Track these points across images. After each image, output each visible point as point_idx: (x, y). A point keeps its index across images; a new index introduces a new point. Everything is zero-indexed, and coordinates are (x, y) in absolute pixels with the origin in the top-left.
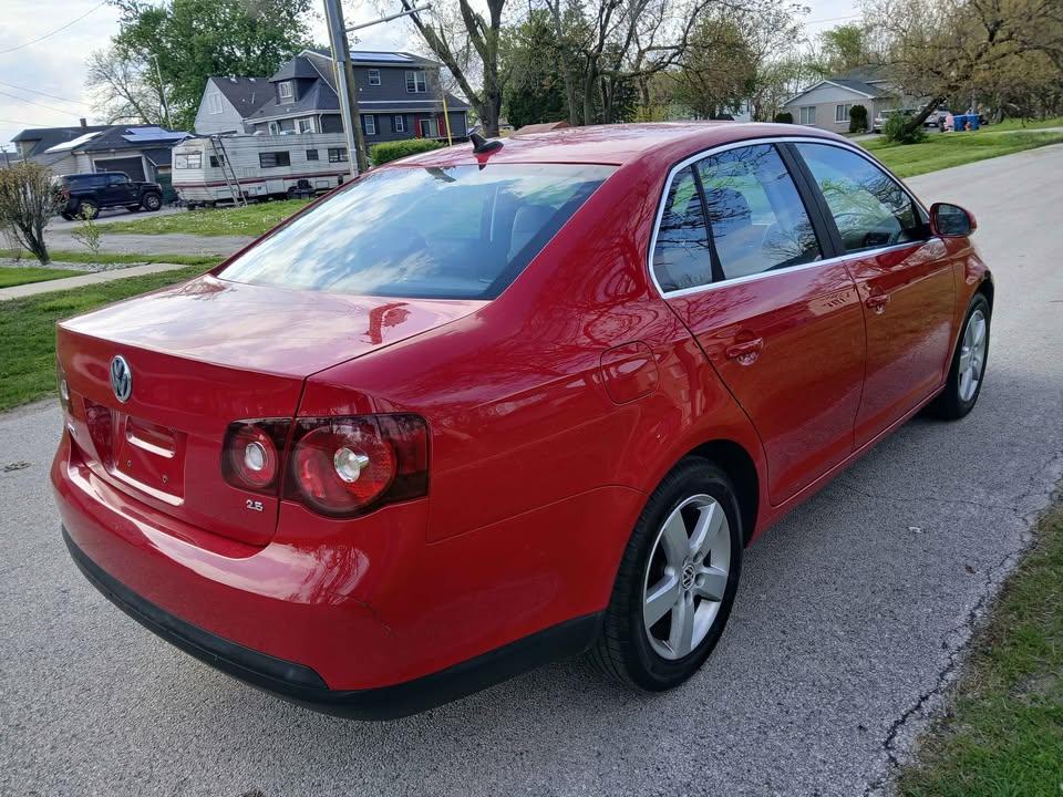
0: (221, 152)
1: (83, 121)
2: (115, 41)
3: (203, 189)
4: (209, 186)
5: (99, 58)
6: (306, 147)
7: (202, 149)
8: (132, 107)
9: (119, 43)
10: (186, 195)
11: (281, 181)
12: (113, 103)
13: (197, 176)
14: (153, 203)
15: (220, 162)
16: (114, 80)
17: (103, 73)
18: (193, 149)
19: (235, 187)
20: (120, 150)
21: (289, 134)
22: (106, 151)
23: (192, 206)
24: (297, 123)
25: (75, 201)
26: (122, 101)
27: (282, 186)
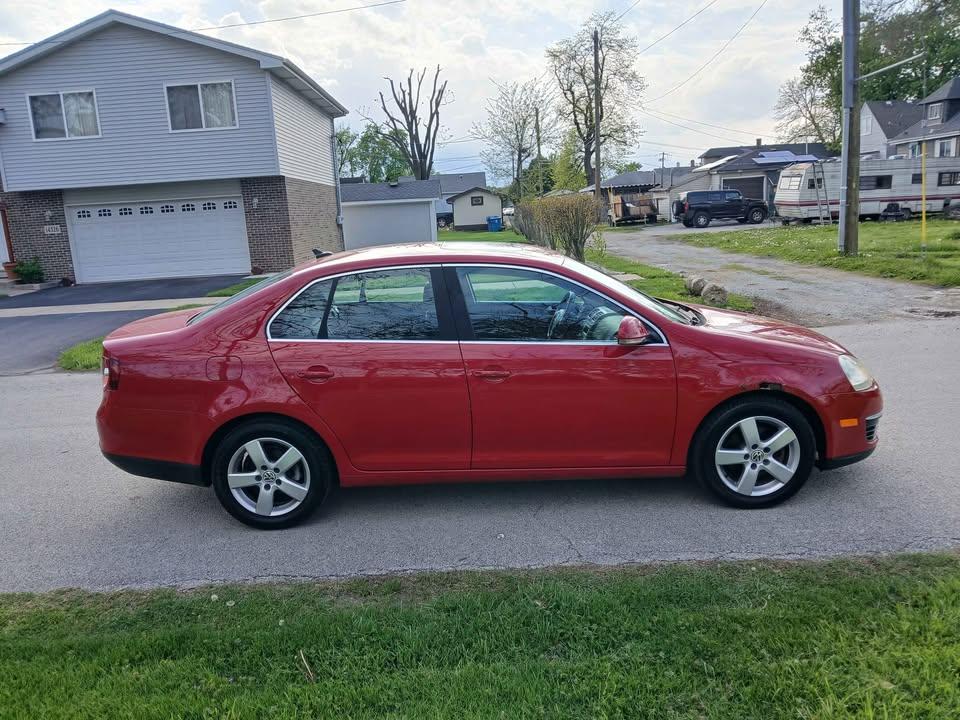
0: (820, 176)
1: (759, 141)
2: (803, 70)
3: (795, 208)
4: (801, 205)
5: (791, 85)
6: (913, 171)
7: (803, 173)
8: (813, 127)
9: (807, 71)
10: (783, 212)
11: (878, 203)
12: (795, 123)
13: (794, 197)
14: (757, 217)
15: (816, 184)
16: (801, 103)
17: (792, 96)
18: (796, 172)
19: (825, 207)
20: (746, 171)
21: (897, 159)
22: (734, 171)
23: (786, 222)
24: (937, 145)
25: (693, 212)
26: (803, 122)
27: (879, 208)
